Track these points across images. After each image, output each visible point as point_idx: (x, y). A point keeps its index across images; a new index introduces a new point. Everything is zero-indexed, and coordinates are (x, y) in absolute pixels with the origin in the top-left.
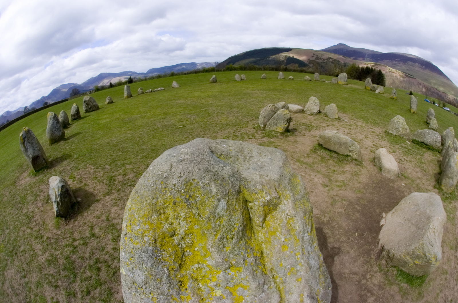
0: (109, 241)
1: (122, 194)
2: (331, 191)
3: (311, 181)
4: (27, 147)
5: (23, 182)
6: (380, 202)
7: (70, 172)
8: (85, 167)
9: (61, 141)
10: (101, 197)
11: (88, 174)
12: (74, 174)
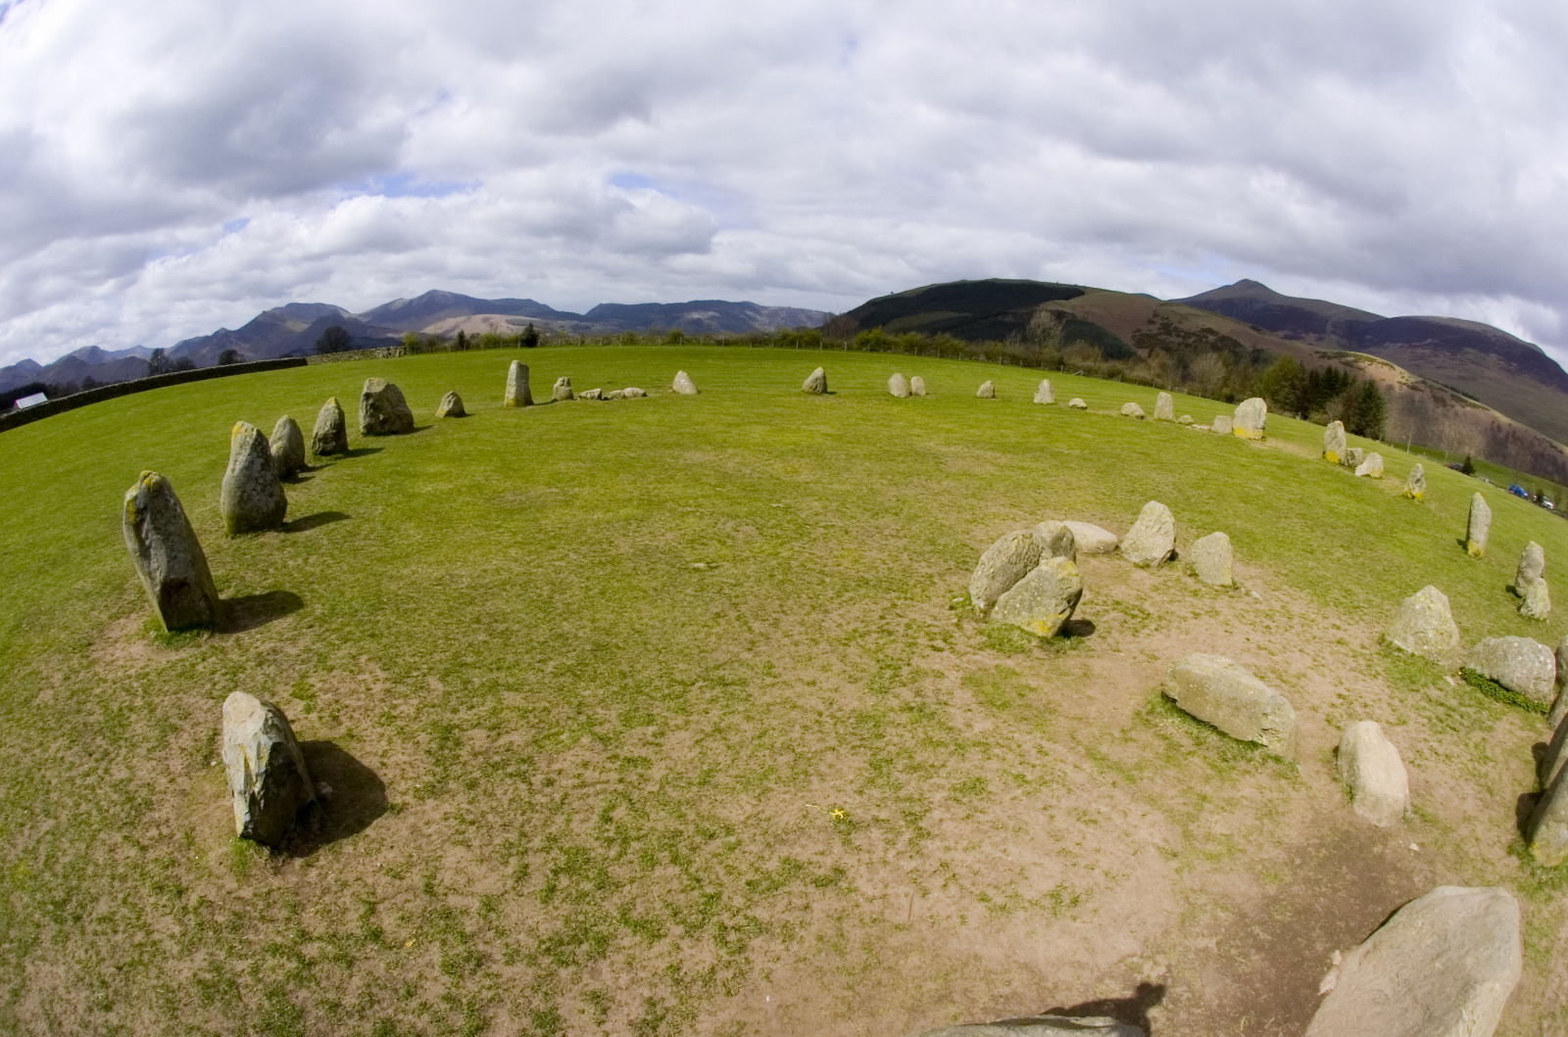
0: (433, 967)
1: (484, 805)
2: (1185, 874)
3: (1127, 835)
4: (147, 543)
5: (118, 654)
6: (1333, 913)
7: (298, 668)
8: (355, 671)
9: (269, 530)
10: (409, 799)
11: (363, 696)
12: (311, 681)
